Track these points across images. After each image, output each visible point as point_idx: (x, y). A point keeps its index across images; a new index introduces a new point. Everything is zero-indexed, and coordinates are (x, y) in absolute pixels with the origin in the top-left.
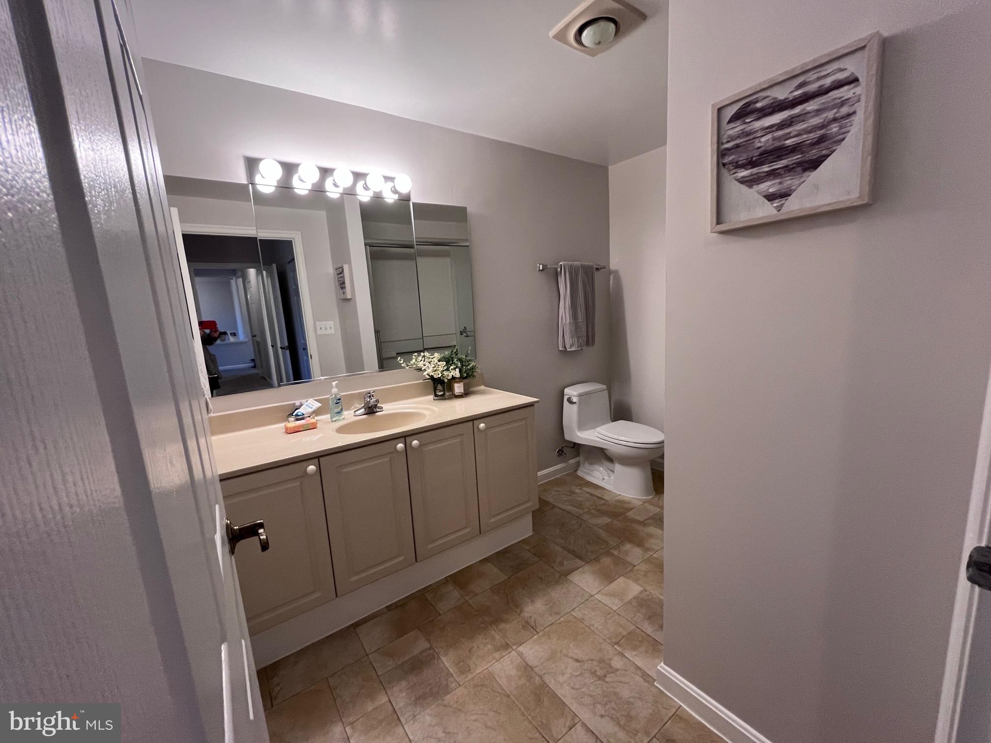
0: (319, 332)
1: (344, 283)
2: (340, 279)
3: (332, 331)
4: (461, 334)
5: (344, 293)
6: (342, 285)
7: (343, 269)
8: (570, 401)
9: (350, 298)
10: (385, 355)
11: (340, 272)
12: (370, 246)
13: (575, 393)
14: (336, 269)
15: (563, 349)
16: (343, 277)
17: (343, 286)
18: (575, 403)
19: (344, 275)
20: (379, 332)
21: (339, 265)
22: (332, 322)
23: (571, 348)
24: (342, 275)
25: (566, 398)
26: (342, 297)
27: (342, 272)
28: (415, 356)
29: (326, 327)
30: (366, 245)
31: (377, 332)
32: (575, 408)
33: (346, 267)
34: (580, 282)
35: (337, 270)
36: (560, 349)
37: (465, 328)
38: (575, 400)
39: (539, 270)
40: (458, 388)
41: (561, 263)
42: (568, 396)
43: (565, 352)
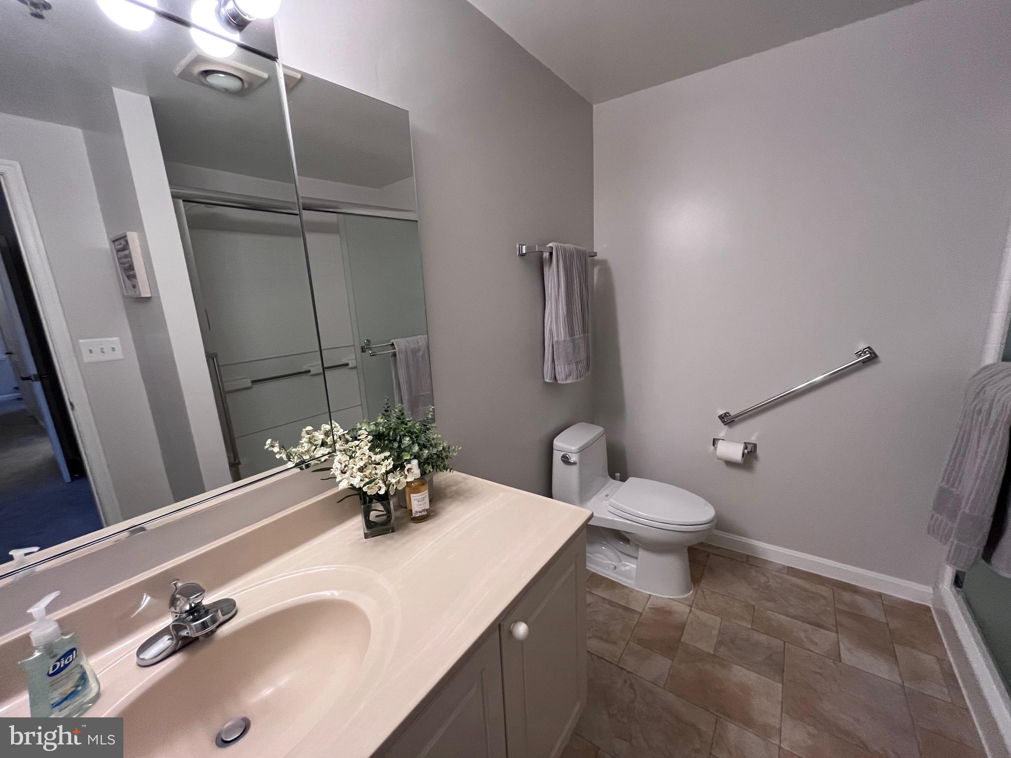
0: (87, 358)
1: (131, 268)
2: (124, 260)
3: (119, 355)
4: (363, 350)
5: (134, 287)
6: (128, 270)
7: (127, 241)
8: (565, 460)
9: (149, 295)
10: (228, 386)
11: (121, 245)
12: (184, 201)
13: (574, 448)
14: (113, 241)
15: (551, 381)
16: (129, 256)
17: (131, 273)
18: (574, 463)
19: (130, 254)
20: (216, 357)
21: (119, 233)
22: (116, 339)
23: (566, 379)
24: (126, 252)
25: (557, 457)
26: (131, 293)
27: (126, 247)
28: (308, 433)
29: (102, 349)
30: (175, 197)
31: (211, 357)
32: (574, 470)
33: (133, 238)
34: (575, 278)
35: (117, 243)
36: (547, 380)
37: (368, 341)
38: (573, 458)
39: (522, 255)
40: (418, 502)
41: (550, 245)
42: (562, 453)
43: (554, 385)
